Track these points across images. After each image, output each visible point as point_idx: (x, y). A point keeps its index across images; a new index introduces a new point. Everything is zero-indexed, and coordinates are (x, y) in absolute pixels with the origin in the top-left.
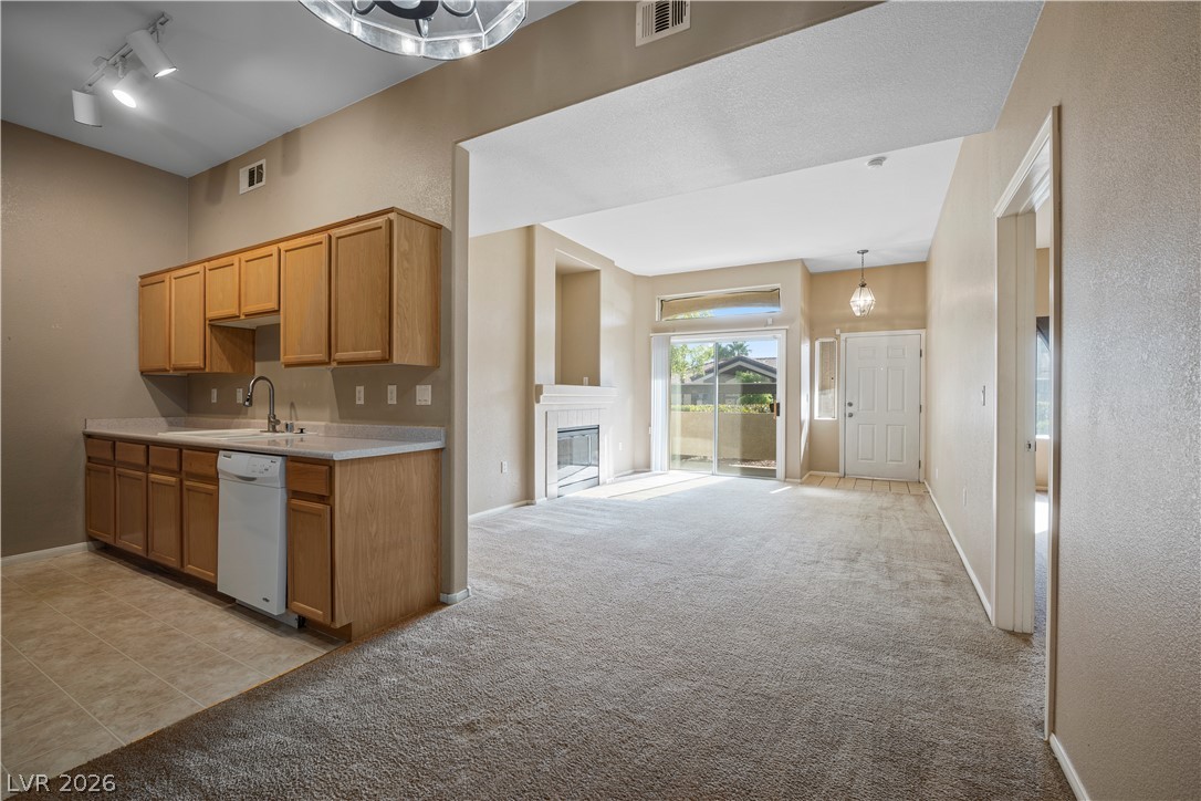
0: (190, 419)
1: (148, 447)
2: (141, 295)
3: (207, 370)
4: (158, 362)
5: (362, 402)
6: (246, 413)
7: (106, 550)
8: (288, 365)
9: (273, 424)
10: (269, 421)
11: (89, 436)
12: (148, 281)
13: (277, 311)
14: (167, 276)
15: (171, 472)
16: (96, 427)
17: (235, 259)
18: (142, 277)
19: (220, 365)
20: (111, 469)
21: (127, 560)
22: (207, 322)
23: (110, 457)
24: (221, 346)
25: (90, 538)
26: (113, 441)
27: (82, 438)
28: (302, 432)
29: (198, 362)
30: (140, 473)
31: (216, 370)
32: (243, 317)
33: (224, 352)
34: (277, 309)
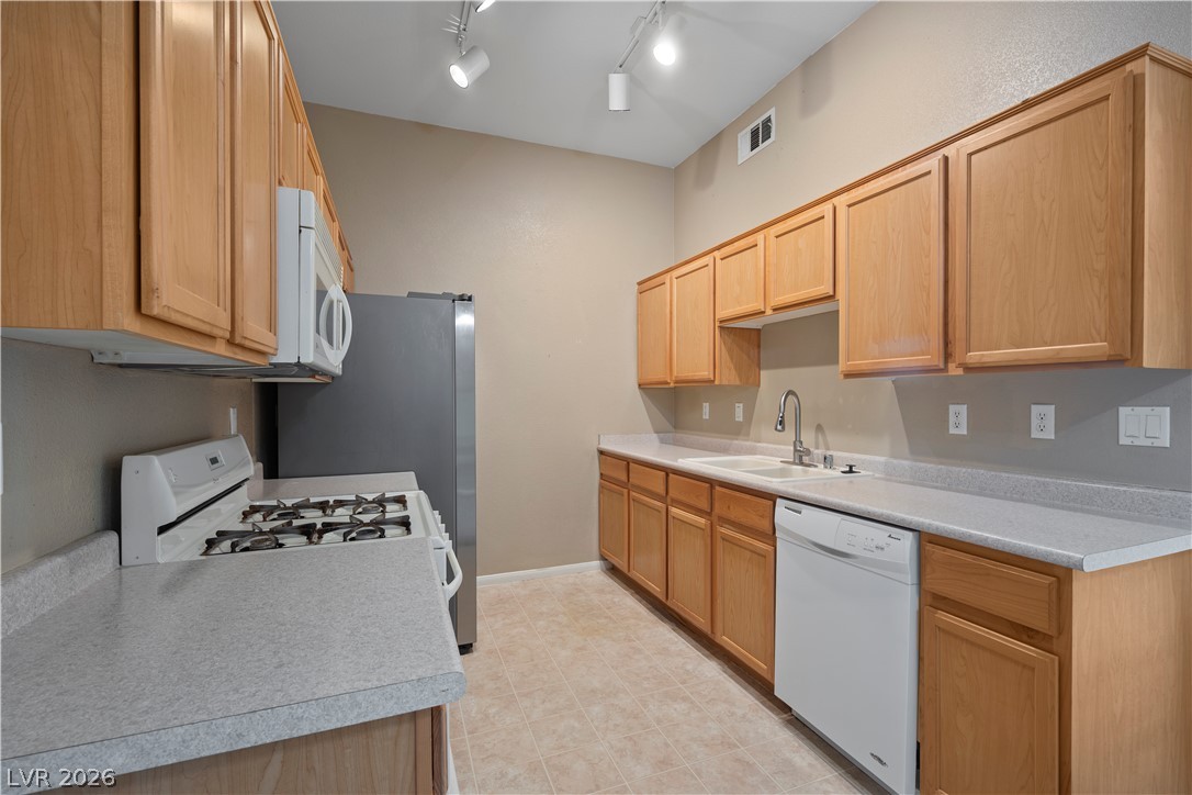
0: (679, 435)
1: (667, 475)
2: (640, 304)
3: (717, 382)
4: (657, 373)
5: (963, 431)
6: (748, 434)
7: (613, 571)
8: (848, 375)
9: (801, 457)
10: (796, 450)
11: (601, 452)
12: (646, 285)
13: (831, 297)
14: (668, 276)
15: (699, 511)
16: (606, 446)
17: (760, 237)
18: (639, 284)
19: (728, 376)
20: (626, 491)
21: (637, 593)
22: (717, 324)
23: (624, 478)
24: (730, 351)
25: (603, 558)
26: (628, 462)
27: (596, 454)
28: (851, 471)
29: (706, 373)
30: (659, 504)
31: (725, 382)
32: (769, 312)
33: (732, 359)
34: (831, 293)
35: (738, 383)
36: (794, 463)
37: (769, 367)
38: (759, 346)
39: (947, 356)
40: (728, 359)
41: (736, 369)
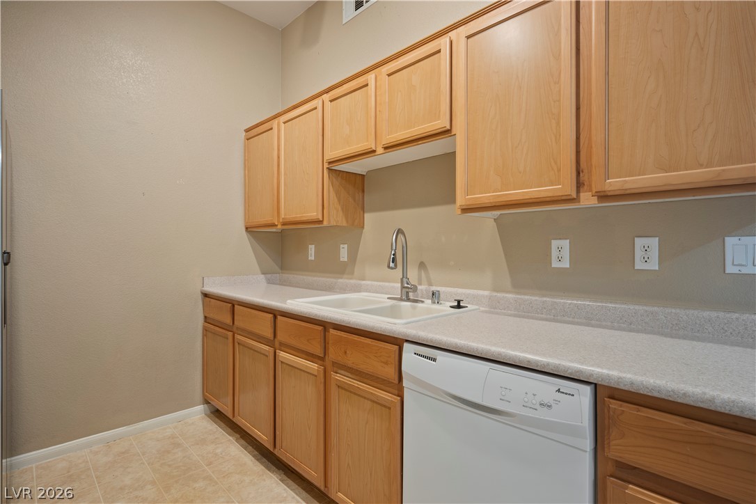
0: (285, 276)
1: (275, 317)
2: (247, 150)
3: (325, 223)
4: (265, 215)
5: (566, 265)
7: (217, 414)
8: (466, 210)
9: (408, 293)
10: (403, 287)
11: (206, 295)
12: (252, 132)
13: (447, 132)
14: (276, 121)
15: (310, 356)
16: (210, 289)
17: (371, 77)
18: (247, 131)
19: (335, 217)
20: (230, 334)
22: (326, 165)
23: (228, 320)
24: (337, 193)
25: (206, 402)
26: (233, 304)
27: (200, 297)
28: (459, 306)
29: (314, 214)
30: (267, 348)
31: (333, 223)
32: (380, 150)
33: (339, 200)
34: (448, 127)
35: (344, 224)
36: (401, 299)
37: (373, 210)
38: (363, 191)
39: (579, 185)
40: (336, 200)
41: (342, 209)
